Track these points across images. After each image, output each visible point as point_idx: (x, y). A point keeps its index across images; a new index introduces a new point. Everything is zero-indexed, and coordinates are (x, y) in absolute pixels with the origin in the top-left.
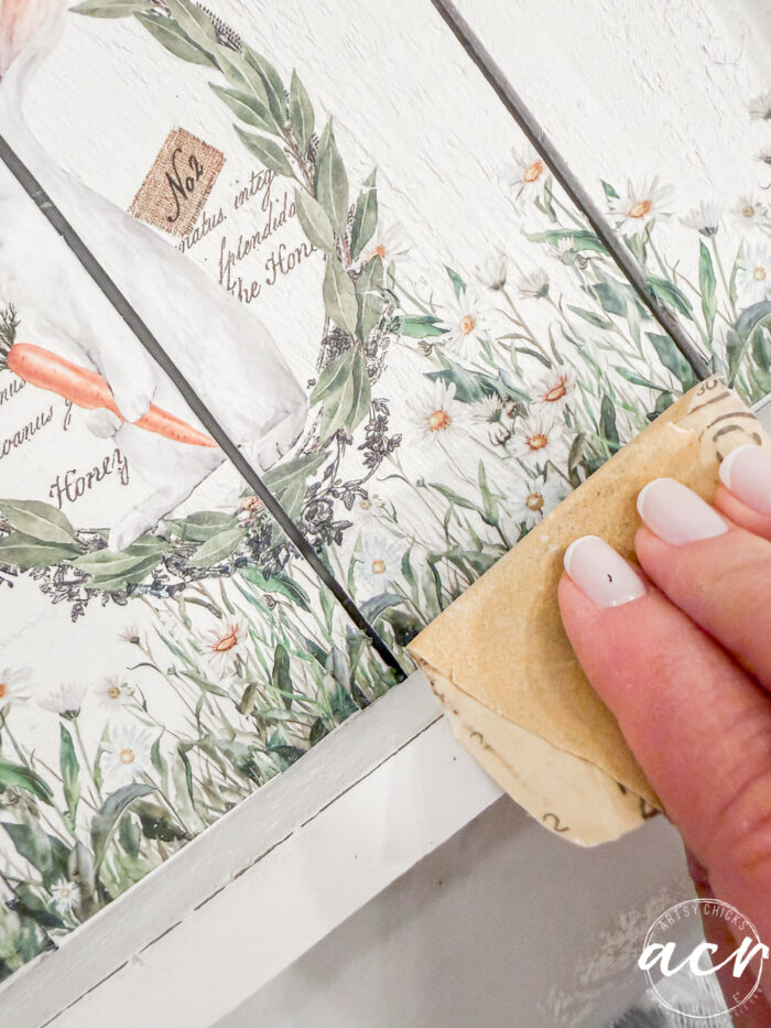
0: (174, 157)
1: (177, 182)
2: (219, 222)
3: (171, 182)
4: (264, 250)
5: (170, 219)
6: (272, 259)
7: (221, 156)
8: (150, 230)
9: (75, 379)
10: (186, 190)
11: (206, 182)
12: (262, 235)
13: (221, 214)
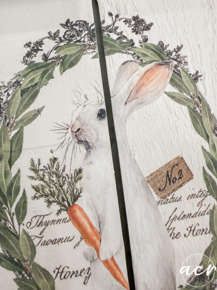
0: (174, 166)
1: (170, 176)
2: (178, 201)
3: (168, 175)
4: (190, 222)
5: (160, 190)
6: (191, 227)
7: (192, 176)
8: (150, 189)
9: (89, 230)
10: (172, 182)
11: (181, 183)
12: (192, 215)
13: (180, 198)
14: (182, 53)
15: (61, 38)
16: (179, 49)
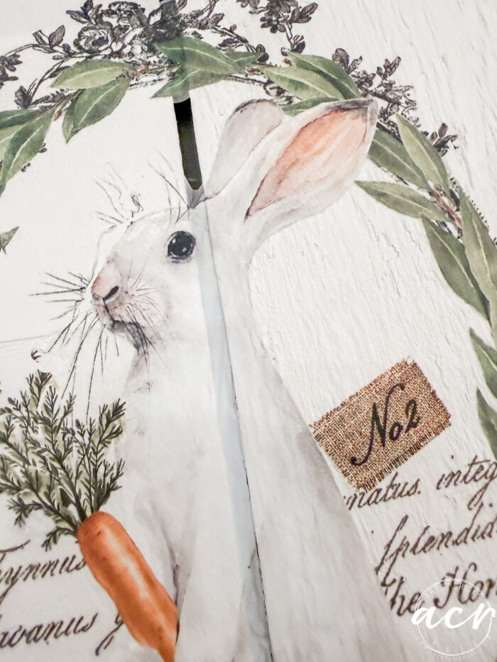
0: (392, 391)
1: (381, 421)
2: (408, 494)
3: (375, 417)
4: (447, 558)
5: (353, 461)
6: (454, 576)
7: (448, 417)
8: (324, 461)
9: (143, 593)
10: (387, 435)
11: (415, 439)
12: (454, 537)
13: (416, 486)
14: (398, 78)
15: (69, 48)
16: (390, 67)
